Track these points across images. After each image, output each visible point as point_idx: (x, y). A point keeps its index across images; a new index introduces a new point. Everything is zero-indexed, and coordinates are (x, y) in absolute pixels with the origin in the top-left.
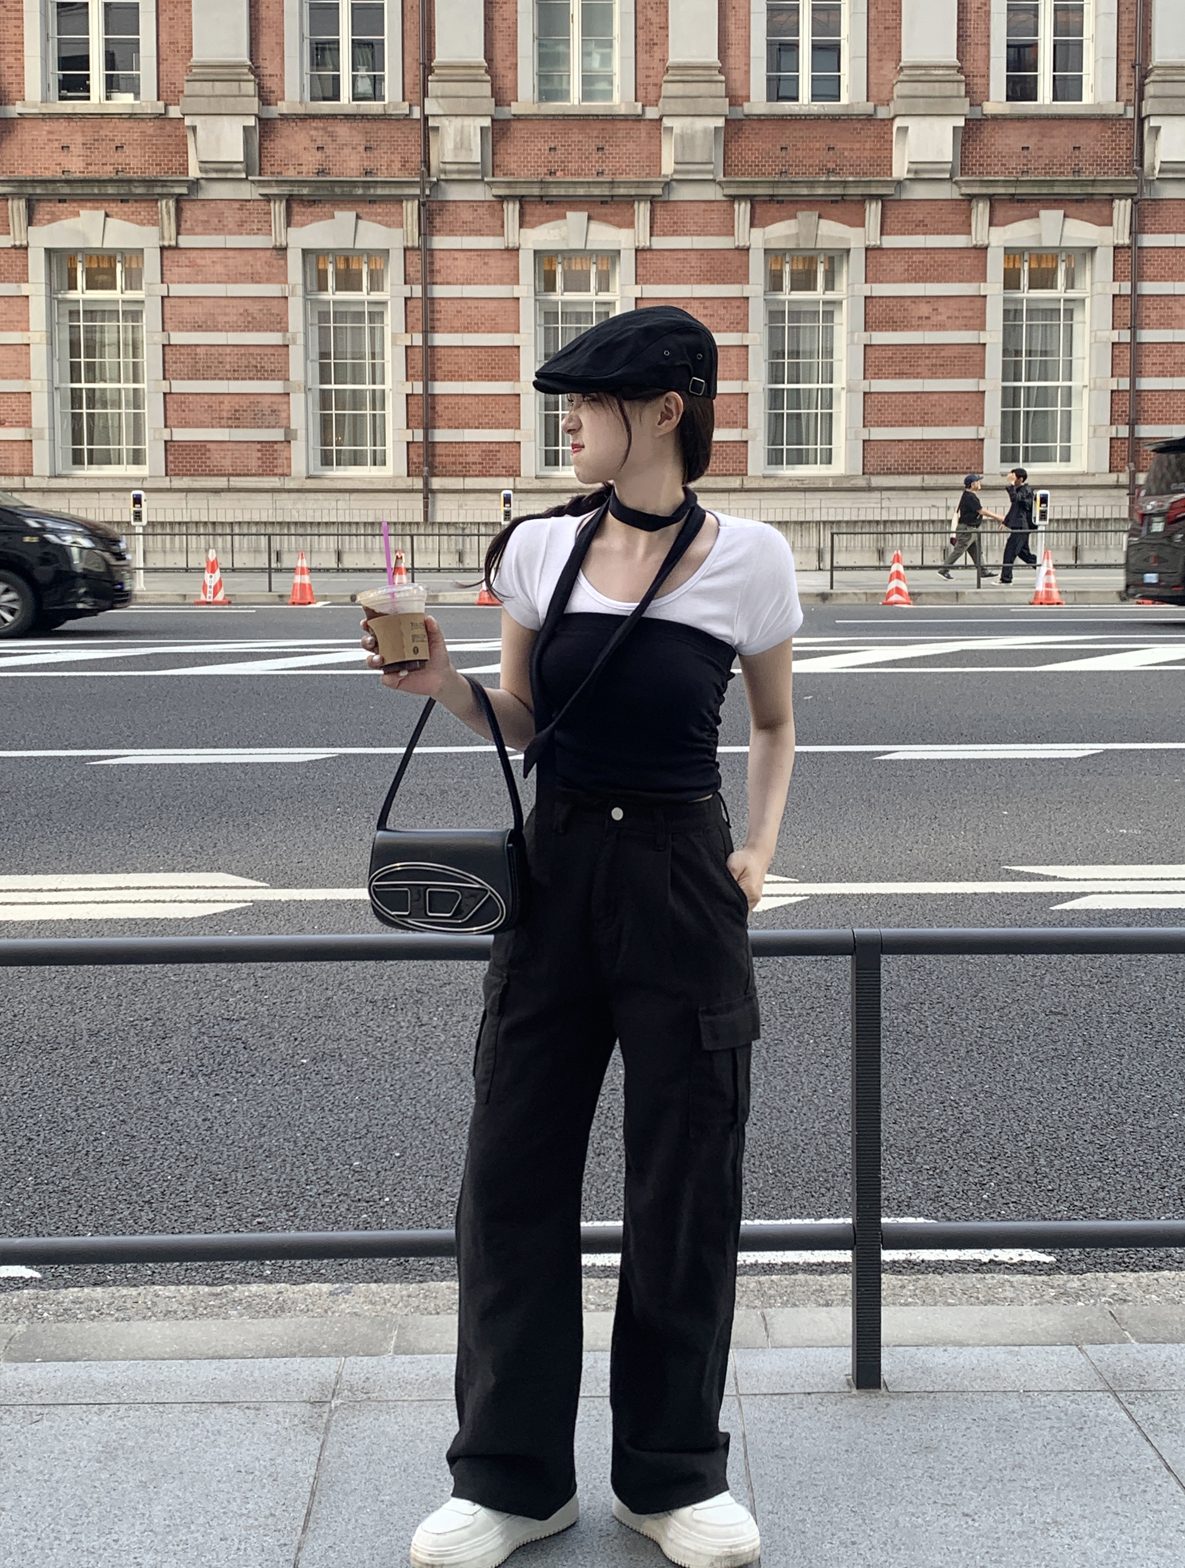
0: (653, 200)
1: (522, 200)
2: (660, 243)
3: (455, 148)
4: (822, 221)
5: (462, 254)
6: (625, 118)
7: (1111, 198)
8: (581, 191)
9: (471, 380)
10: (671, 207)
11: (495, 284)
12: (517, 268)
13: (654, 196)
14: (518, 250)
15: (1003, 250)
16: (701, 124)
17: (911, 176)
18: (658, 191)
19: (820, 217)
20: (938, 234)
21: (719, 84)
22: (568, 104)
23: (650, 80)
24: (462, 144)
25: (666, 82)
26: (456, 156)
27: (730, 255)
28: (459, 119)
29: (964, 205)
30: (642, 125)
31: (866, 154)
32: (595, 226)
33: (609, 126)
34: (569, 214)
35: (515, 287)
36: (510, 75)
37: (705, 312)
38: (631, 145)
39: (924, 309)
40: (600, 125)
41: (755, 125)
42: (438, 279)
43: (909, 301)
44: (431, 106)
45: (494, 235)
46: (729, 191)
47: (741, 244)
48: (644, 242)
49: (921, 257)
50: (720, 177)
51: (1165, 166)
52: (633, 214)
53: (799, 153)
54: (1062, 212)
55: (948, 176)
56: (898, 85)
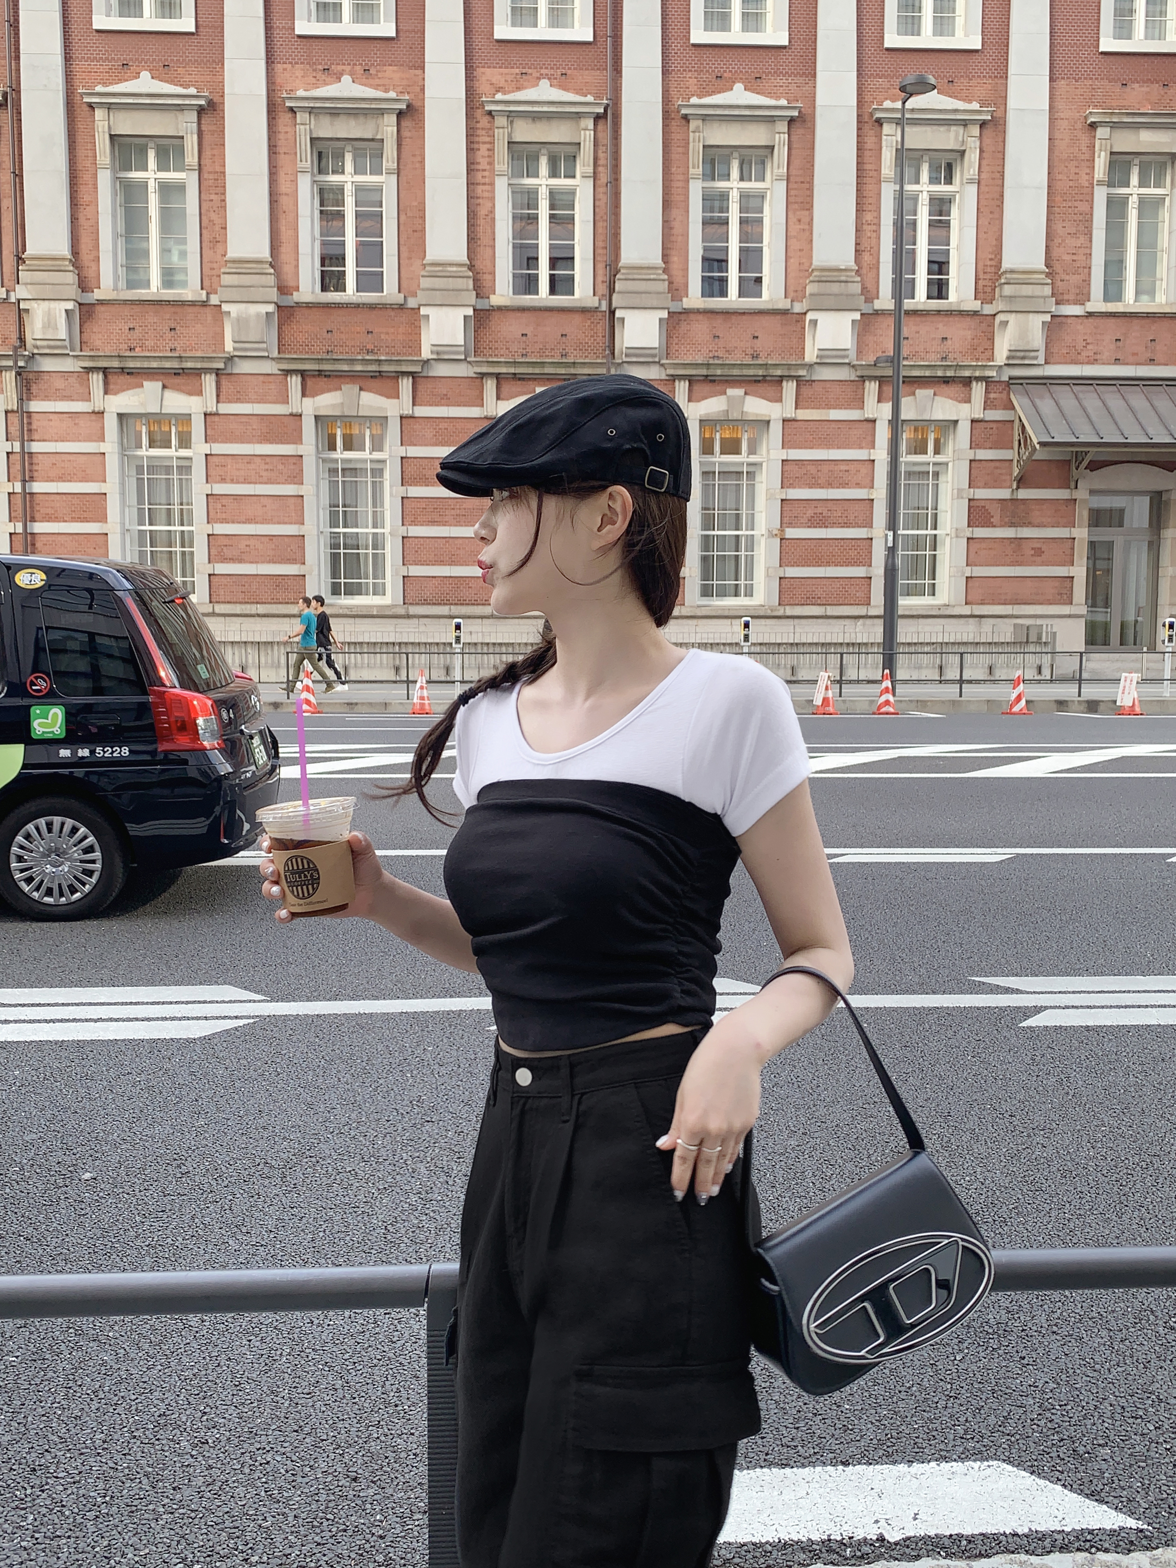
0: (218, 372)
1: (105, 371)
2: (224, 408)
3: (43, 327)
4: (362, 393)
5: (56, 416)
6: (193, 304)
8: (155, 365)
9: (66, 521)
10: (233, 378)
11: (85, 441)
12: (103, 428)
13: (218, 369)
14: (103, 413)
16: (253, 309)
17: (435, 357)
18: (221, 366)
19: (361, 389)
20: (459, 406)
21: (269, 276)
22: (148, 291)
23: (214, 272)
24: (49, 323)
25: (224, 273)
26: (44, 333)
27: (286, 420)
28: (47, 302)
29: (477, 382)
30: (208, 310)
31: (400, 337)
32: (168, 394)
33: (178, 309)
34: (145, 383)
35: (101, 444)
36: (93, 267)
37: (267, 467)
38: (199, 327)
40: (173, 309)
41: (306, 312)
42: (35, 436)
44: (21, 292)
45: (82, 400)
46: (285, 366)
47: (294, 411)
48: (212, 407)
49: (446, 425)
50: (275, 354)
51: (629, 351)
52: (201, 384)
53: (343, 336)
55: (463, 357)
56: (422, 280)
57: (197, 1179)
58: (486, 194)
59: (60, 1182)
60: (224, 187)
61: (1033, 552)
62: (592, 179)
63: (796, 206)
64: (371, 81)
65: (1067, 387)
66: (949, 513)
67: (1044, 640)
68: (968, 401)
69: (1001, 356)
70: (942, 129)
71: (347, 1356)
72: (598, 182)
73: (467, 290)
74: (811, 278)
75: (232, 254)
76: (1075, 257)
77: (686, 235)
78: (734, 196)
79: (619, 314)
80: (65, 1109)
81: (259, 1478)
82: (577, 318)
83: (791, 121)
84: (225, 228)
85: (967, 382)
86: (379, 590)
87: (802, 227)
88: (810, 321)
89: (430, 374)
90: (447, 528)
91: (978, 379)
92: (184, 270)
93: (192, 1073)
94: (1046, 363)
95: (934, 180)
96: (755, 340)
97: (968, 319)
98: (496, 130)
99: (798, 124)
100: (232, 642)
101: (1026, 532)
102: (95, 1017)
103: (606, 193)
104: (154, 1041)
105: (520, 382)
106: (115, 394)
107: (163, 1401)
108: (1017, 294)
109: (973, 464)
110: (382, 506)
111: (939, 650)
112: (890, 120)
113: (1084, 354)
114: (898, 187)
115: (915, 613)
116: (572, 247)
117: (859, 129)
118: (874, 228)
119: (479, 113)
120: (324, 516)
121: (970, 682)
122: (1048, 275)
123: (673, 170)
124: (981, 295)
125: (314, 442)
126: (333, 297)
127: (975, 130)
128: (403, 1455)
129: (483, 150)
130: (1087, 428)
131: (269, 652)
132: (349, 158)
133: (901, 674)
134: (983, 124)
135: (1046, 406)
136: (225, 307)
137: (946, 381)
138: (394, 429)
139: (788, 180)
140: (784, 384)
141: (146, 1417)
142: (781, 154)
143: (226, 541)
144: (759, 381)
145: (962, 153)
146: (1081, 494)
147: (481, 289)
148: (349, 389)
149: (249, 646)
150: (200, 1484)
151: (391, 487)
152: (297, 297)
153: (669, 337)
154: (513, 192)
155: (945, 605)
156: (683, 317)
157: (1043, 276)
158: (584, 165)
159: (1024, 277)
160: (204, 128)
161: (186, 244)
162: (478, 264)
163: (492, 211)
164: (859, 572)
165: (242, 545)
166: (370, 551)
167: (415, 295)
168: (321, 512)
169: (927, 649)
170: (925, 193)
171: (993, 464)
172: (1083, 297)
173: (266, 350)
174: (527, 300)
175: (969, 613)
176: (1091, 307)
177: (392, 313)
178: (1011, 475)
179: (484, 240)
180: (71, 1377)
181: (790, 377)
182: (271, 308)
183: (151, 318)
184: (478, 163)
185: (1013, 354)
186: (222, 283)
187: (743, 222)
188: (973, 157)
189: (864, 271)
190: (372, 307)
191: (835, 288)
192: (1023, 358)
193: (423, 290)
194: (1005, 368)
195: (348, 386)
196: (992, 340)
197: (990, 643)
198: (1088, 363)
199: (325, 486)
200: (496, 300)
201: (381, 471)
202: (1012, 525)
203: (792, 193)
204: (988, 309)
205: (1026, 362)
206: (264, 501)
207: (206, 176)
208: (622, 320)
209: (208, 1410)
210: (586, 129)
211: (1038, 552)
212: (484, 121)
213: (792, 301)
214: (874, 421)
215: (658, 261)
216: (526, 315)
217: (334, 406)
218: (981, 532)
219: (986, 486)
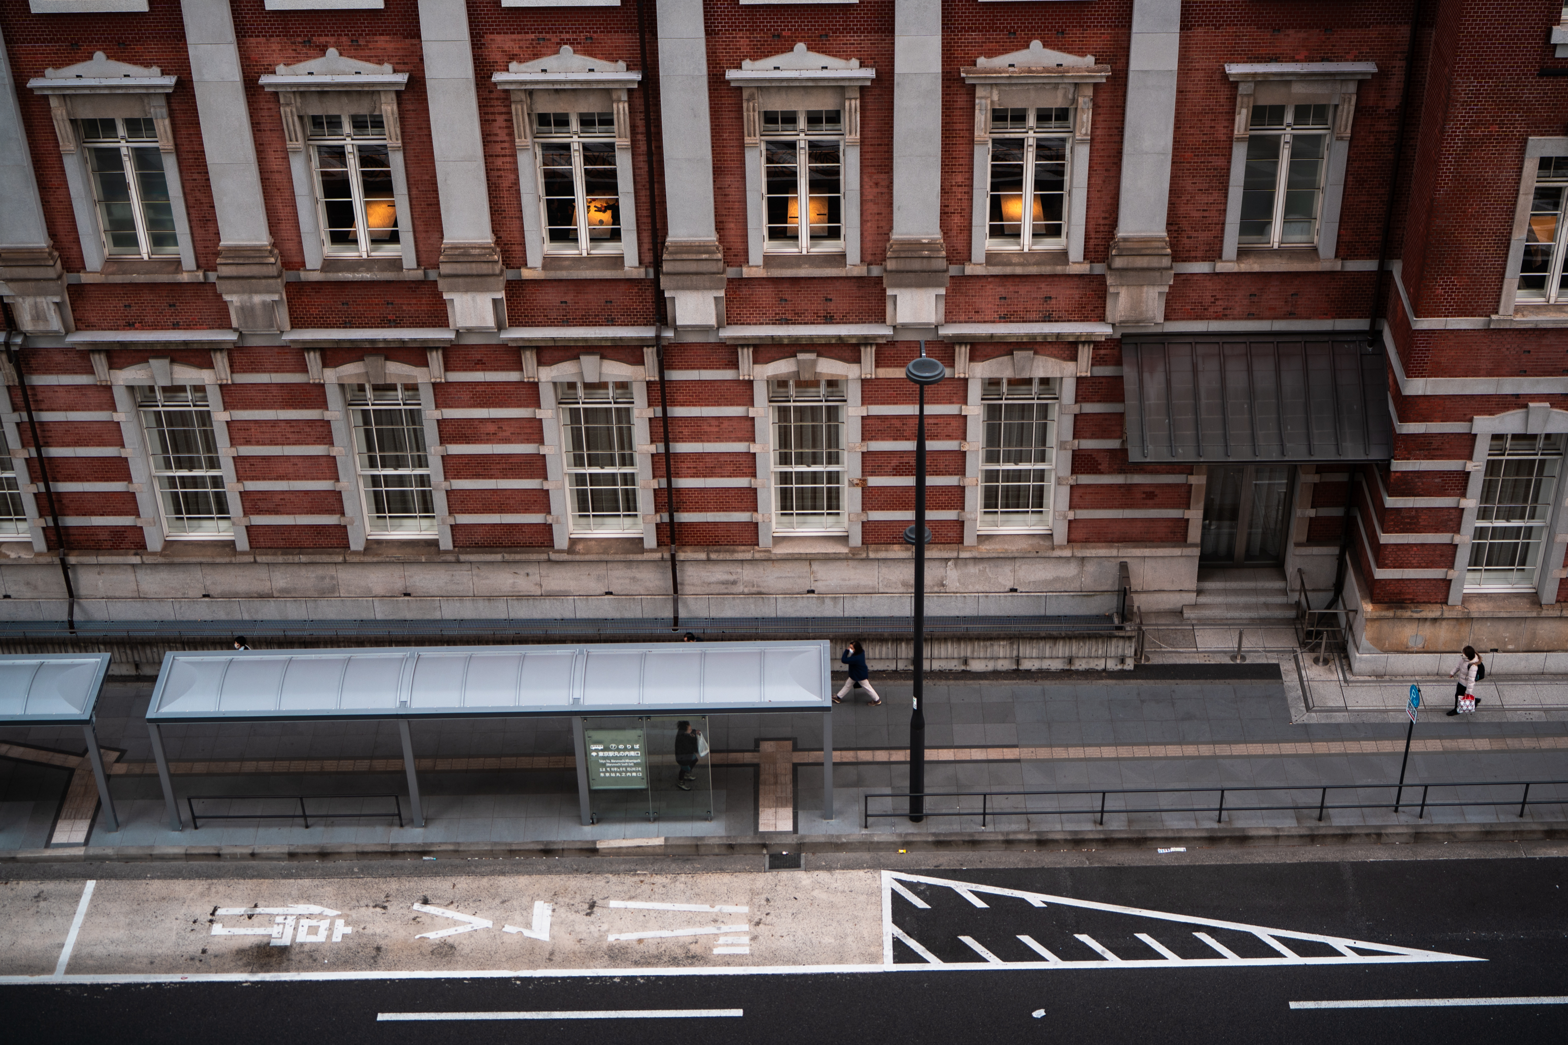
58: (508, 166)
61: (1144, 496)
62: (630, 148)
63: (873, 170)
64: (362, 53)
65: (1188, 348)
68: (1074, 362)
69: (1114, 314)
70: (1047, 88)
72: (637, 150)
74: (889, 254)
75: (226, 241)
76: (1205, 214)
78: (803, 175)
79: (668, 294)
83: (863, 87)
84: (213, 208)
85: (1072, 345)
87: (879, 190)
88: (891, 298)
91: (1085, 342)
94: (1166, 320)
96: (829, 303)
97: (1076, 281)
98: (513, 107)
99: (873, 93)
101: (1137, 479)
103: (647, 162)
106: (121, 368)
108: (1130, 266)
109: (1079, 419)
112: (984, 85)
113: (1212, 310)
118: (966, 189)
119: (491, 82)
120: (361, 461)
122: (1171, 239)
125: (340, 408)
132: (346, 119)
136: (226, 297)
137: (1048, 342)
138: (427, 396)
139: (862, 143)
140: (863, 351)
142: (853, 116)
143: (257, 497)
144: (833, 343)
145: (1074, 110)
148: (372, 361)
151: (432, 448)
152: (304, 274)
156: (743, 282)
158: (620, 137)
159: (1141, 247)
162: (506, 240)
163: (516, 182)
165: (277, 499)
168: (357, 457)
170: (1031, 139)
171: (1101, 417)
172: (1214, 253)
173: (277, 331)
175: (1069, 555)
176: (1221, 267)
177: (413, 287)
178: (1122, 426)
179: (510, 210)
181: (868, 344)
182: (277, 297)
183: (147, 298)
184: (496, 135)
186: (220, 274)
188: (1085, 113)
189: (954, 233)
190: (389, 282)
191: (916, 264)
192: (1136, 323)
193: (444, 276)
194: (1119, 326)
195: (371, 358)
196: (1104, 298)
198: (1216, 318)
199: (358, 433)
200: (528, 273)
202: (1122, 471)
203: (868, 156)
204: (1099, 270)
205: (1142, 324)
206: (295, 460)
208: (673, 300)
210: (619, 101)
214: (966, 379)
215: (712, 236)
217: (358, 375)
218: (1086, 479)
219: (1093, 436)
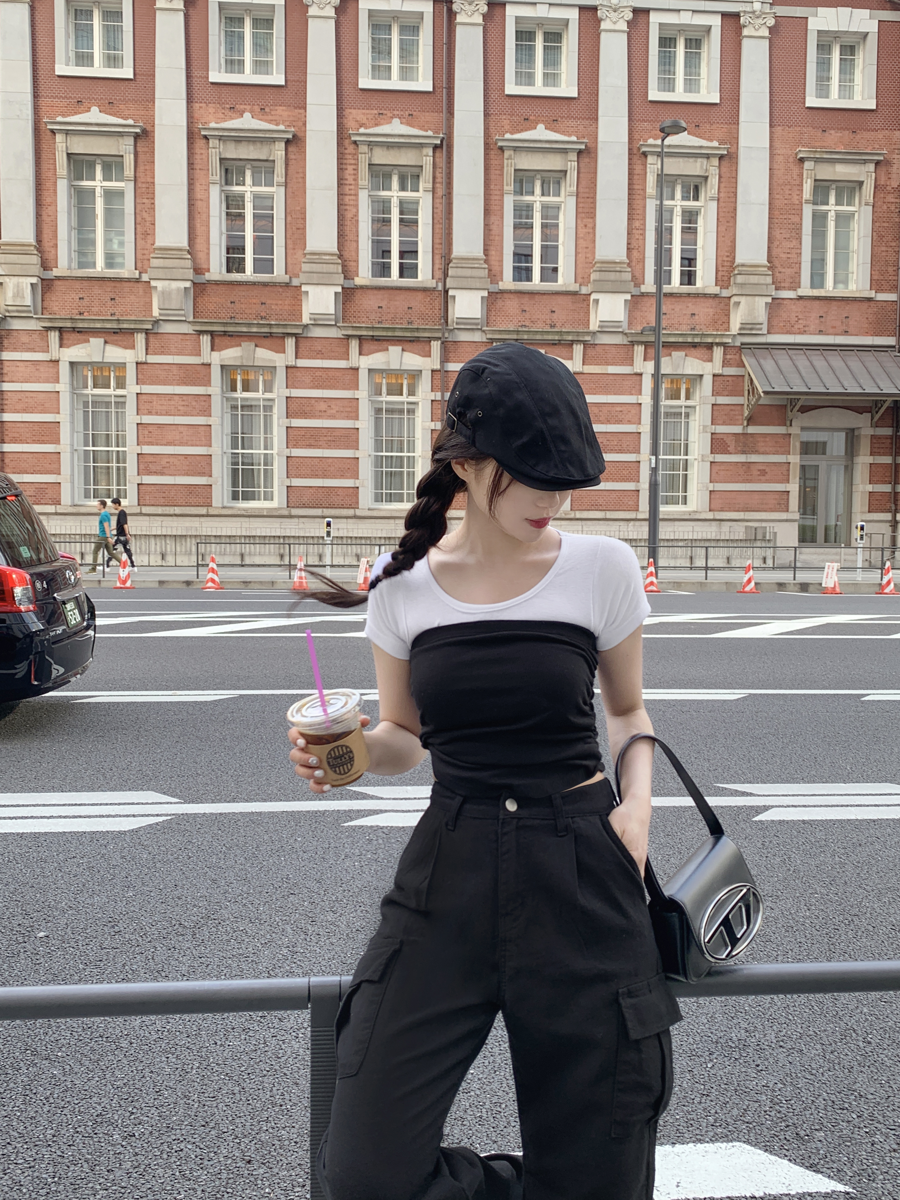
0: (147, 332)
1: (61, 330)
2: (151, 359)
3: (14, 296)
4: (257, 349)
5: (22, 363)
6: (129, 280)
7: (429, 340)
8: (98, 325)
9: (28, 443)
10: (159, 337)
11: (43, 382)
12: (58, 373)
13: (147, 329)
14: (58, 361)
15: (367, 371)
16: (175, 285)
17: (312, 322)
18: (150, 327)
20: (330, 359)
21: (187, 261)
22: (94, 270)
23: (145, 257)
24: (18, 293)
25: (153, 258)
26: (14, 301)
27: (199, 368)
28: (16, 277)
29: (345, 342)
30: (140, 285)
31: (286, 307)
32: (109, 347)
33: (118, 285)
34: (91, 339)
35: (57, 384)
36: (53, 252)
37: (183, 403)
38: (133, 297)
39: (323, 406)
40: (113, 284)
41: (214, 287)
42: (6, 379)
43: (313, 401)
45: (43, 352)
46: (198, 328)
47: (205, 362)
48: (142, 358)
49: (320, 374)
50: (191, 319)
51: (459, 320)
52: (134, 341)
53: (243, 306)
54: (400, 348)
55: (333, 323)
56: (303, 265)
57: (127, 936)
58: (352, 203)
59: (20, 939)
60: (154, 193)
61: (759, 472)
62: (431, 193)
63: (583, 215)
64: (265, 117)
65: (784, 351)
66: (697, 444)
67: (768, 538)
68: (711, 360)
69: (735, 327)
70: (691, 160)
71: (243, 1069)
72: (436, 195)
73: (337, 273)
74: (594, 269)
75: (159, 243)
76: (789, 256)
77: (501, 235)
78: (537, 207)
79: (451, 293)
80: (25, 884)
81: (175, 1162)
82: (420, 296)
83: (580, 152)
84: (154, 224)
85: (710, 346)
86: (268, 497)
87: (587, 230)
88: (594, 300)
89: (309, 335)
90: (321, 450)
91: (718, 344)
92: (123, 255)
93: (123, 857)
94: (769, 333)
95: (685, 198)
96: (553, 314)
97: (711, 300)
98: (360, 156)
99: (584, 155)
100: (155, 536)
101: (754, 458)
102: (48, 815)
103: (441, 203)
104: (94, 833)
105: (376, 342)
106: (68, 347)
107: (99, 1104)
108: (747, 282)
109: (715, 408)
110: (272, 433)
111: (690, 545)
112: (653, 153)
113: (796, 327)
114: (658, 202)
115: (672, 517)
116: (416, 243)
117: (630, 159)
118: (641, 232)
119: (347, 142)
120: (227, 441)
121: (713, 568)
122: (769, 268)
123: (492, 187)
124: (720, 283)
125: (220, 385)
126: (236, 276)
127: (715, 162)
128: (287, 1143)
129: (350, 169)
130: (799, 381)
131: (184, 543)
132: (248, 174)
133: (661, 563)
134: (721, 157)
135: (769, 365)
136: (153, 283)
137: (694, 345)
138: (281, 376)
139: (577, 195)
140: (574, 346)
141: (87, 1117)
142: (572, 176)
143: (151, 459)
144: (556, 344)
145: (706, 178)
146: (795, 430)
147: (348, 272)
148: (247, 346)
149: (168, 538)
150: (128, 1167)
151: (278, 419)
152: (208, 276)
153: (489, 310)
154: (372, 202)
155: (694, 512)
156: (499, 296)
157: (766, 269)
158: (425, 183)
159: (751, 269)
160: (139, 149)
161: (123, 235)
162: (346, 254)
163: (356, 215)
164: (630, 486)
165: (164, 462)
166: (262, 467)
167: (297, 276)
168: (225, 437)
169: (681, 544)
170: (679, 207)
171: (729, 407)
172: (795, 285)
173: (184, 315)
174: (383, 281)
175: (712, 517)
176: (801, 292)
177: (281, 290)
178: (743, 415)
179: (350, 236)
180: (28, 1087)
181: (579, 341)
182: (188, 284)
183: (97, 290)
184: (346, 179)
185: (744, 326)
186: (151, 265)
187: (544, 226)
188: (714, 181)
189: (634, 264)
190: (265, 285)
191: (612, 276)
192: (751, 329)
193: (304, 272)
194: (738, 337)
195: (246, 343)
196: (728, 315)
197: (727, 540)
198: (799, 333)
199: (228, 418)
200: (359, 281)
201: (271, 407)
202: (744, 452)
203: (581, 205)
204: (725, 293)
205: (754, 332)
206: (181, 429)
207: (140, 185)
208: (454, 297)
209: (134, 1111)
210: (427, 156)
211: (763, 473)
212: (351, 149)
213: (580, 285)
214: (641, 375)
215: (481, 254)
216: (382, 292)
217: (235, 358)
218: (720, 458)
219: (724, 423)
